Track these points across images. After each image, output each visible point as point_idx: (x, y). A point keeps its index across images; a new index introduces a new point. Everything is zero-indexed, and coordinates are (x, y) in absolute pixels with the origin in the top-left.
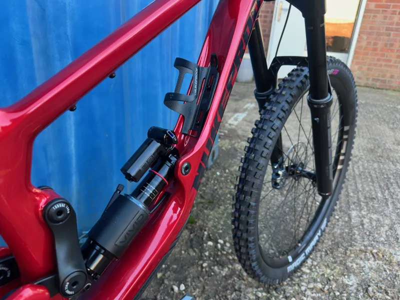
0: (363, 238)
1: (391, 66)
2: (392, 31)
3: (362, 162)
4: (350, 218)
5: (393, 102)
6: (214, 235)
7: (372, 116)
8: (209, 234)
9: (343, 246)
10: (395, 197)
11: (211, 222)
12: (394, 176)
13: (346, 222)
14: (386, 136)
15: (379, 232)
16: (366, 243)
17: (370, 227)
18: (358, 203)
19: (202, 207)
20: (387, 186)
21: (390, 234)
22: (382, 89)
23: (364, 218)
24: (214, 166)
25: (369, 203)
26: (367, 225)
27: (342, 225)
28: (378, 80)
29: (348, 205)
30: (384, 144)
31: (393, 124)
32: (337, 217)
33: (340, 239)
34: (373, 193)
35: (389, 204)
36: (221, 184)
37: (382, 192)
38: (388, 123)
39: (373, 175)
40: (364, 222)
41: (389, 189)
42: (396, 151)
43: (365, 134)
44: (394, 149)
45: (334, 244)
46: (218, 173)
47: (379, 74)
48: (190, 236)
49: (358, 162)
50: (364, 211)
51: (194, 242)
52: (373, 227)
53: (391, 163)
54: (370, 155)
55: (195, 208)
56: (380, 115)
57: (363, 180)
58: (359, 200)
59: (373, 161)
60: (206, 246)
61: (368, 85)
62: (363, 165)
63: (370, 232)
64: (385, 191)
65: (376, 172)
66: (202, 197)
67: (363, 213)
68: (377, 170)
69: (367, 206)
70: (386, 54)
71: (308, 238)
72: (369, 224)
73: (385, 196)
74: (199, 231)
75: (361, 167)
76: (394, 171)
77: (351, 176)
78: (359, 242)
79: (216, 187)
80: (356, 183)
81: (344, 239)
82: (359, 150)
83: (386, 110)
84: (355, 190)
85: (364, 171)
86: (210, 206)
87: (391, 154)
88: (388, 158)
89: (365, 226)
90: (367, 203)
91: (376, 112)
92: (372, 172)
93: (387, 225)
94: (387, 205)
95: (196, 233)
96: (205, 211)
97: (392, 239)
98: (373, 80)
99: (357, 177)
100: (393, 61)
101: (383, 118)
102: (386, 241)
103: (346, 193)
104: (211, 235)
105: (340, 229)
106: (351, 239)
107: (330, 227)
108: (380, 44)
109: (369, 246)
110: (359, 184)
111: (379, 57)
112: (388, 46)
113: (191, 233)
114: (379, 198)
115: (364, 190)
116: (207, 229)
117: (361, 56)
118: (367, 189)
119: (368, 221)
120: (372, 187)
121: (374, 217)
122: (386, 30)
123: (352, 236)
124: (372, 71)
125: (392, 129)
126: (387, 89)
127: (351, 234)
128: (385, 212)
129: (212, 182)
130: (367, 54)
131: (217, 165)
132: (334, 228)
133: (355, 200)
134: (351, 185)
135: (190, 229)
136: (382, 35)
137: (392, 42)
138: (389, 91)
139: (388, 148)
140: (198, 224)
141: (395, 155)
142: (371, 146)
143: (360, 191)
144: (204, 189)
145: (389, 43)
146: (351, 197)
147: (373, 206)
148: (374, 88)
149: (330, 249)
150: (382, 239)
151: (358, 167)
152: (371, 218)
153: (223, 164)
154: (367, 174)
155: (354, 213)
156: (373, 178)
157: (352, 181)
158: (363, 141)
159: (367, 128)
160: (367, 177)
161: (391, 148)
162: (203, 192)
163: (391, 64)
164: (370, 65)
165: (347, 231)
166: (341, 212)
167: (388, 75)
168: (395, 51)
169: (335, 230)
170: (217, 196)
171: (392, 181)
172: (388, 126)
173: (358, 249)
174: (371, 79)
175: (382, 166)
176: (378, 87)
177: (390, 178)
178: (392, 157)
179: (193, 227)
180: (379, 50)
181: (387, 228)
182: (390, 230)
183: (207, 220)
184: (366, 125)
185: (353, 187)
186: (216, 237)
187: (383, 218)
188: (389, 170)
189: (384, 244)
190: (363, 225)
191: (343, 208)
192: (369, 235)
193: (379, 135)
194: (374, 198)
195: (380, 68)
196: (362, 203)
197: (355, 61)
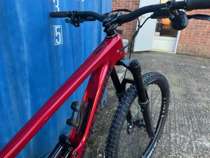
0: (176, 150)
1: (198, 44)
2: (198, 27)
3: (180, 102)
4: (170, 138)
5: (199, 64)
6: (102, 150)
7: (187, 73)
8: (100, 150)
9: (165, 155)
10: (194, 124)
11: (101, 143)
12: (195, 111)
13: (168, 140)
14: (193, 86)
15: (184, 146)
16: (177, 153)
17: (179, 143)
18: (175, 129)
19: (97, 134)
20: (191, 118)
21: (189, 147)
22: (194, 56)
23: (177, 137)
24: (105, 108)
25: (181, 128)
26: (178, 141)
27: (166, 142)
28: (192, 51)
29: (170, 130)
30: (192, 91)
31: (197, 78)
32: (164, 137)
33: (164, 151)
34: (183, 122)
35: (191, 128)
36: (108, 119)
37: (188, 121)
38: (195, 77)
39: (184, 111)
40: (177, 140)
41: (191, 119)
42: (198, 95)
43: (183, 85)
44: (196, 94)
45: (161, 153)
46: (107, 112)
47: (192, 49)
48: (90, 151)
49: (178, 103)
50: (178, 133)
51: (92, 155)
52: (181, 143)
53: (194, 103)
54: (184, 98)
55: (94, 135)
56: (191, 73)
57: (179, 114)
58: (175, 126)
59: (185, 102)
60: (98, 157)
61: (187, 54)
62: (180, 105)
63: (179, 146)
64: (189, 120)
65: (186, 108)
66: (98, 128)
67: (177, 134)
68: (186, 107)
69: (179, 130)
70: (195, 38)
71: (147, 152)
72: (179, 141)
73: (189, 124)
74: (95, 148)
75: (178, 106)
76: (195, 108)
77: (173, 112)
78: (173, 152)
79: (105, 121)
80: (175, 116)
81: (166, 150)
82: (179, 95)
83: (195, 69)
84: (174, 120)
85: (180, 108)
86: (101, 133)
87: (195, 97)
88: (193, 100)
89: (177, 142)
90: (180, 128)
91: (189, 70)
92: (184, 109)
93: (188, 141)
94: (190, 129)
95: (93, 149)
96: (99, 136)
97: (189, 150)
98: (189, 51)
99: (176, 112)
100: (199, 42)
101: (193, 74)
102: (187, 151)
103: (170, 122)
104: (101, 151)
105: (165, 145)
106: (170, 150)
107: (160, 143)
108: (192, 33)
109: (178, 154)
110: (177, 116)
111: (192, 40)
112: (196, 34)
113: (91, 149)
114: (186, 125)
115: (178, 120)
116: (99, 147)
117: (183, 40)
118: (180, 119)
119: (179, 139)
120: (183, 119)
121: (182, 136)
122: (195, 26)
123: (170, 148)
124: (188, 47)
125: (197, 81)
126: (196, 56)
127: (170, 147)
128: (188, 133)
129: (103, 118)
130: (186, 38)
131: (106, 107)
132: (162, 144)
133: (174, 127)
134: (173, 117)
135: (90, 147)
136: (193, 29)
137: (198, 33)
138: (197, 57)
139: (193, 94)
140: (94, 144)
141: (197, 98)
142: (185, 92)
143: (177, 121)
144: (99, 122)
145: (197, 33)
146: (172, 124)
147: (182, 130)
148: (190, 55)
149: (159, 156)
150: (185, 150)
151: (177, 106)
152: (181, 137)
153: (109, 107)
154: (181, 110)
155: (172, 135)
156: (184, 112)
157: (174, 115)
158: (181, 90)
159: (184, 81)
160: (181, 112)
161: (195, 93)
162: (98, 124)
163: (198, 43)
164: (187, 44)
165: (168, 145)
166: (166, 134)
167: (197, 49)
168: (200, 37)
169: (162, 145)
170: (105, 127)
171: (193, 114)
172: (195, 79)
173: (172, 156)
174: (188, 51)
175: (189, 105)
176: (192, 55)
177: (192, 112)
178: (195, 99)
179: (92, 146)
180: (192, 36)
181: (188, 143)
182: (189, 144)
183: (99, 142)
184: (184, 79)
185: (174, 119)
186: (103, 151)
187: (186, 137)
188: (193, 107)
189: (186, 153)
190: (176, 141)
191: (167, 132)
192: (179, 148)
193: (190, 85)
194: (183, 125)
195: (192, 45)
196: (177, 129)
197: (180, 42)
